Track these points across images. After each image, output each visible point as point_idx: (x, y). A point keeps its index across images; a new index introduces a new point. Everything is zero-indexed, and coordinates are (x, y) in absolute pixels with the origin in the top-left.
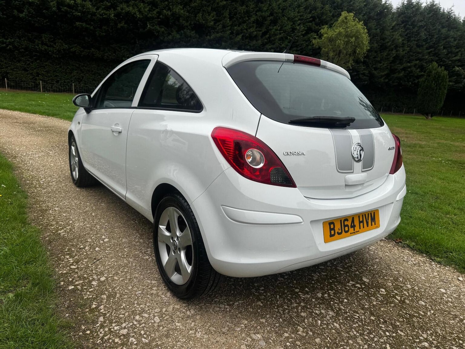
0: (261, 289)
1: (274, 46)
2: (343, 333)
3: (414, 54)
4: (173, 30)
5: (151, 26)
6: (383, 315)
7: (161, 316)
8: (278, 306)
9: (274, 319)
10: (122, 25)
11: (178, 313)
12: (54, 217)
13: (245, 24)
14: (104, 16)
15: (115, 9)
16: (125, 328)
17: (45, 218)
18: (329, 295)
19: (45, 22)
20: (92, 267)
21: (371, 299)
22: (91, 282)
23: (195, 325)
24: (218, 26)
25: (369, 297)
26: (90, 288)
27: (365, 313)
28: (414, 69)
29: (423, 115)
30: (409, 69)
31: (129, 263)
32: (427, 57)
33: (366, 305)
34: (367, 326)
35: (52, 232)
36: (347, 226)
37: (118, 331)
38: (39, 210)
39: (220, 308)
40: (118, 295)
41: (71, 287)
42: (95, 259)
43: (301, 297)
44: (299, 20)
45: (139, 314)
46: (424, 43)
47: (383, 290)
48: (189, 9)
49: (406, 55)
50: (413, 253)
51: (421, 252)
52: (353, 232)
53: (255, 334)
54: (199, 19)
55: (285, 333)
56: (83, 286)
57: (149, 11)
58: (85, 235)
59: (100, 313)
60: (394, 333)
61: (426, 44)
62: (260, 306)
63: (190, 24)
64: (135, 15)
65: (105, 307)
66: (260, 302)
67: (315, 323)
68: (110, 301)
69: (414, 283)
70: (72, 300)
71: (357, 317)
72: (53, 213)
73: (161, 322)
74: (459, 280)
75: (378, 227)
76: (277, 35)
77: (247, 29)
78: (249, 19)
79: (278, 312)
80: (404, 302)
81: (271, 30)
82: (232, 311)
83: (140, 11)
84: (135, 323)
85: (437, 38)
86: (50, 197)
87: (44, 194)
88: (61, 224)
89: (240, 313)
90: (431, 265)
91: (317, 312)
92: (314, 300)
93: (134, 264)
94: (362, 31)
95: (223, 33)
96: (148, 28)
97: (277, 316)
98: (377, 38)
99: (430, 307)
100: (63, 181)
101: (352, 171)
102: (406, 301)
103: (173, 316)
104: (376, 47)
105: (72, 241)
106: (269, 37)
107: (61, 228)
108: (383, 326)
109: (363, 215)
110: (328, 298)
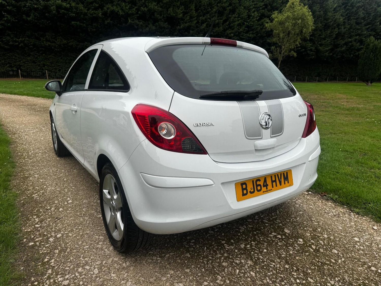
0: (192, 241)
1: (233, 31)
2: (257, 281)
3: (354, 31)
4: (150, 23)
5: (132, 21)
6: (297, 264)
7: (100, 269)
8: (204, 257)
9: (197, 269)
10: (108, 22)
11: (116, 265)
12: (32, 183)
13: (209, 15)
14: (94, 15)
15: (102, 9)
16: (67, 279)
17: (25, 184)
18: (251, 246)
19: (47, 23)
20: (53, 225)
21: (289, 249)
22: (49, 238)
23: (127, 276)
24: (186, 17)
25: (287, 247)
26: (47, 244)
27: (281, 262)
28: (354, 43)
29: (364, 82)
30: (350, 44)
31: (84, 221)
32: (365, 32)
33: (283, 254)
34: (280, 274)
35: (27, 196)
36: (260, 185)
37: (61, 282)
38: (22, 177)
39: (152, 260)
40: (68, 250)
41: (31, 244)
42: (57, 218)
43: (225, 248)
44: (254, 8)
45: (82, 267)
46: (362, 21)
47: (301, 240)
48: (161, 5)
49: (347, 31)
50: (335, 205)
51: (342, 204)
52: (266, 190)
53: (178, 283)
54: (170, 13)
55: (205, 282)
56: (41, 242)
57: (130, 8)
58: (54, 197)
59: (50, 266)
60: (304, 280)
62: (188, 257)
63: (163, 17)
64: (118, 13)
65: (56, 260)
66: (188, 254)
67: (233, 272)
68: (60, 255)
69: (331, 233)
70: (29, 254)
71: (273, 266)
72: (32, 179)
73: (99, 273)
74: (374, 229)
75: (292, 185)
76: (236, 22)
77: (210, 19)
78: (212, 10)
79: (203, 262)
80: (318, 251)
81: (230, 18)
82: (162, 263)
83: (122, 9)
84: (77, 274)
85: (373, 15)
86: (33, 166)
87: (30, 163)
88: (37, 189)
89: (169, 264)
90: (350, 215)
91: (237, 262)
92: (236, 251)
93: (88, 222)
94: (307, 14)
95: (191, 22)
96: (129, 23)
97: (201, 266)
98: (321, 19)
99: (341, 255)
100: (48, 152)
101: (261, 137)
102: (321, 250)
103: (111, 268)
104: (320, 27)
105: (42, 203)
106: (229, 24)
107: (36, 192)
108: (295, 274)
109: (275, 176)
110: (250, 249)
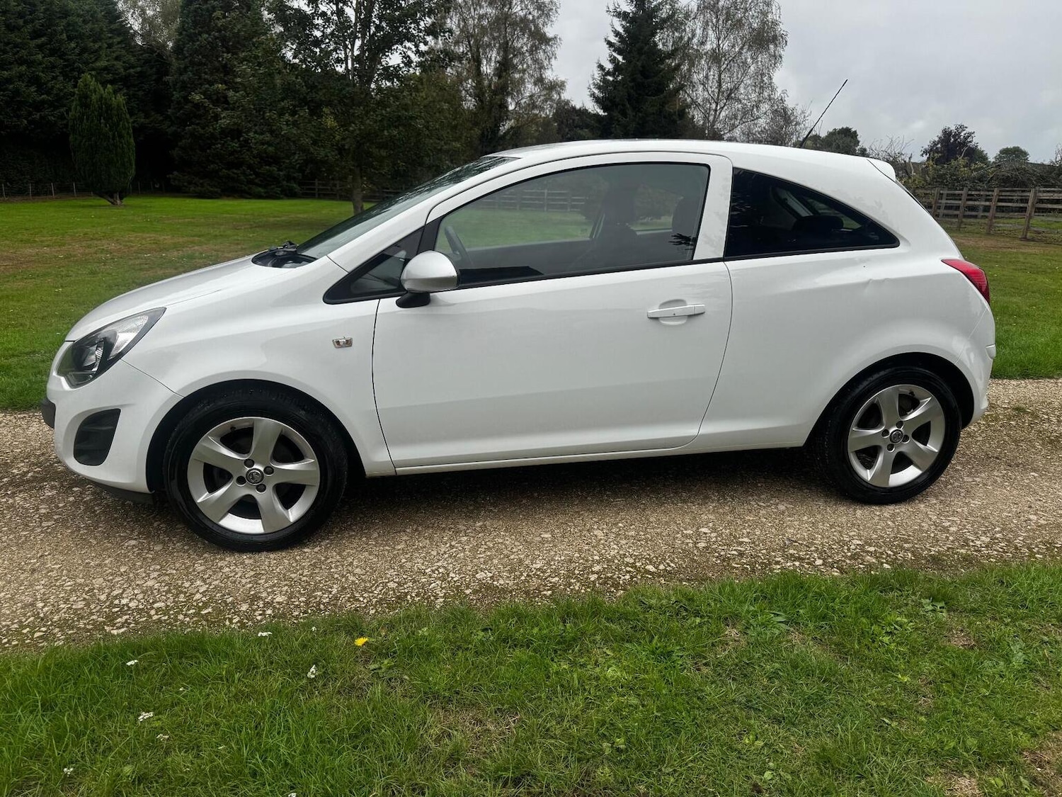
29: (101, 195)
32: (40, 57)
46: (21, 22)
61: (26, 22)
